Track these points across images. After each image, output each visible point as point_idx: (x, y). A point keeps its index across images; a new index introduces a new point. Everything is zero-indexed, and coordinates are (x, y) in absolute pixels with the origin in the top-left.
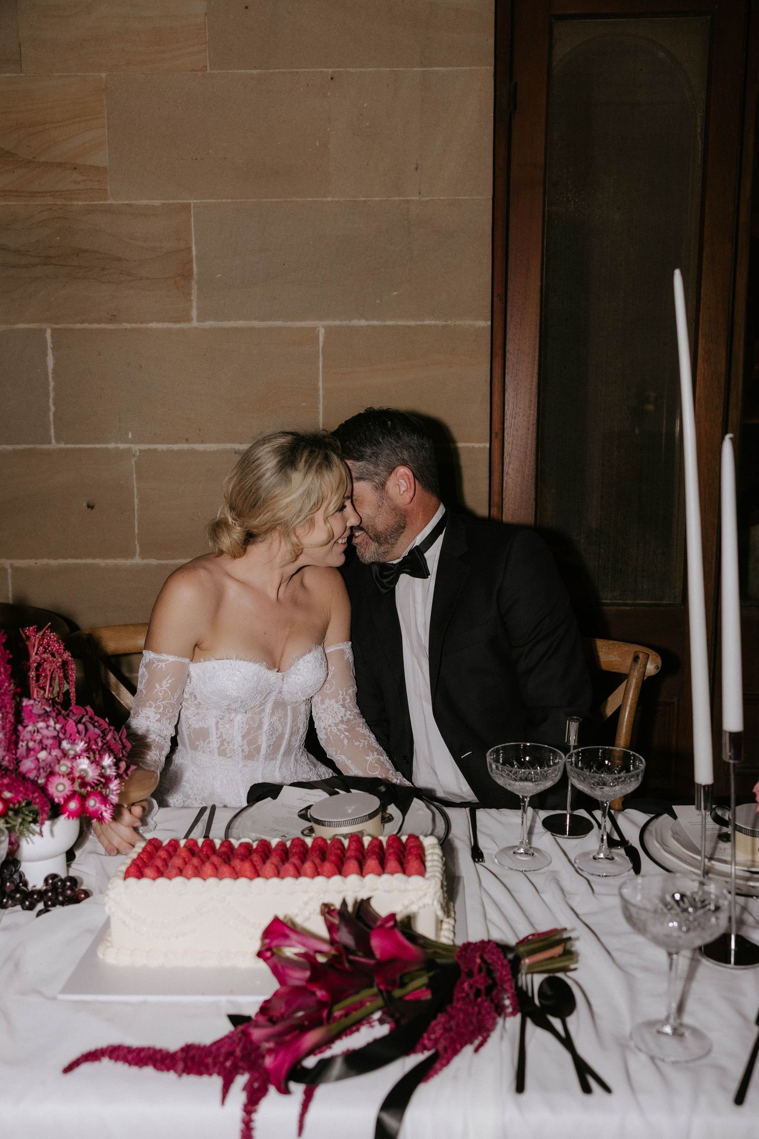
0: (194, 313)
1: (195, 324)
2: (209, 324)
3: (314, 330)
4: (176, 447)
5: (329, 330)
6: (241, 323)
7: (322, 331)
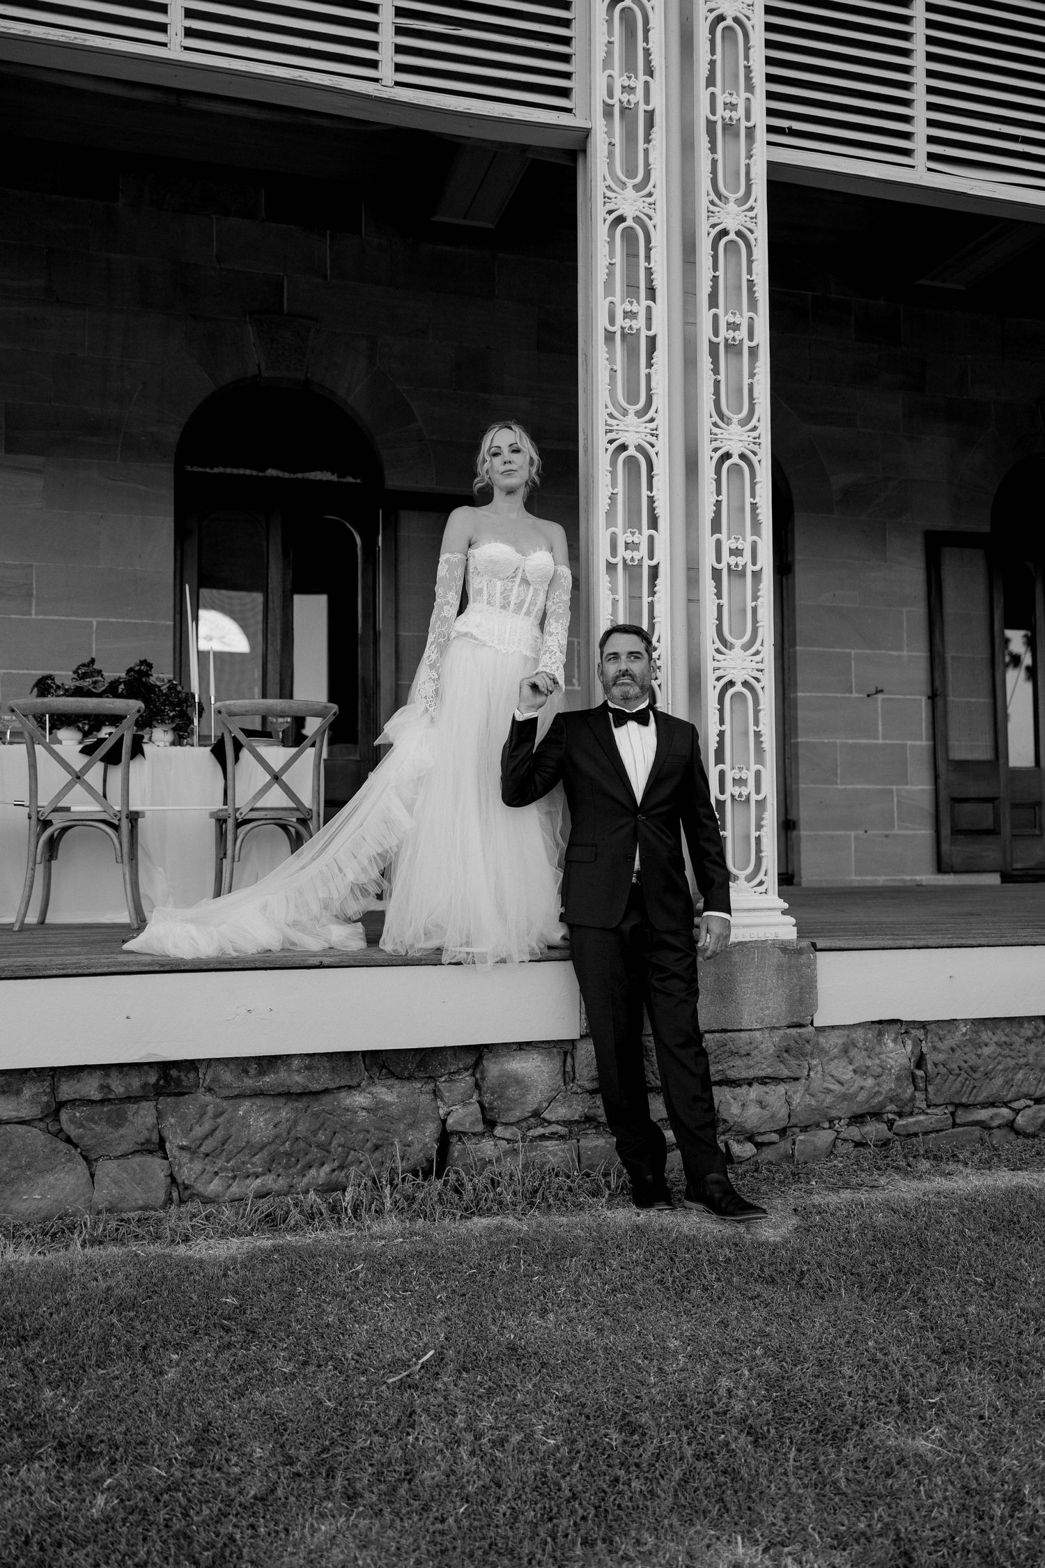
0: (33, 612)
1: (34, 617)
2: (41, 617)
3: (91, 622)
4: (21, 672)
5: (98, 622)
6: (56, 618)
7: (95, 623)
